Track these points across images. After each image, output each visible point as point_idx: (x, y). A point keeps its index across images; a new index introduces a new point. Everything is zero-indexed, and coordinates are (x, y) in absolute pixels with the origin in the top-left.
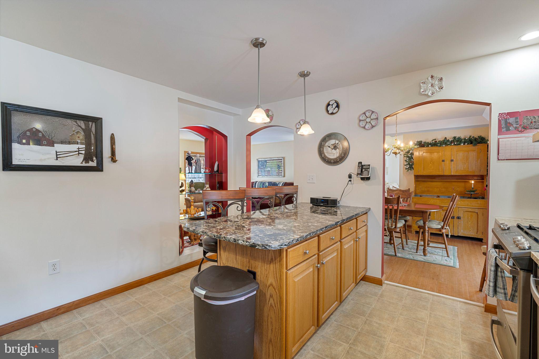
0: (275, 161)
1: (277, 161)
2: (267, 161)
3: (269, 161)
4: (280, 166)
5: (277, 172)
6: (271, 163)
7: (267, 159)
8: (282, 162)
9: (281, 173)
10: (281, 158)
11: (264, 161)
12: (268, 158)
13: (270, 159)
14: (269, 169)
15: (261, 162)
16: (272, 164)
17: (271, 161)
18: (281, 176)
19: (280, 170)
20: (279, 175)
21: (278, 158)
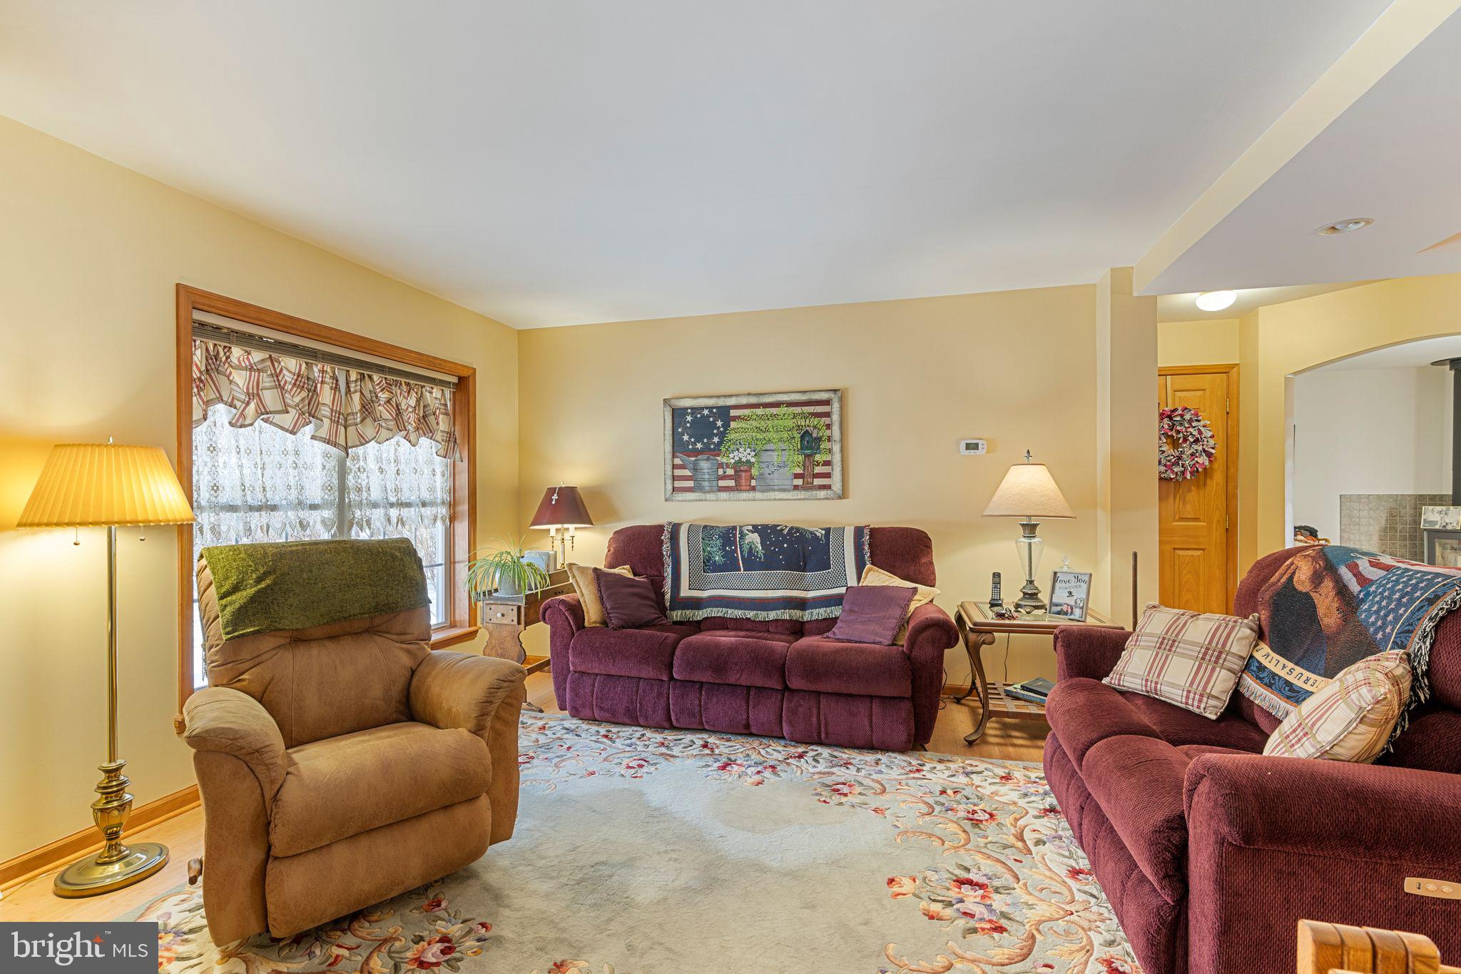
0: (783, 410)
1: (798, 410)
2: (733, 413)
3: (747, 412)
4: (819, 439)
5: (799, 471)
6: (754, 423)
7: (732, 402)
8: (828, 415)
9: (828, 475)
10: (824, 396)
11: (710, 408)
12: (737, 395)
13: (753, 400)
14: (745, 455)
15: (689, 418)
16: (763, 424)
17: (760, 411)
18: (822, 493)
19: (818, 457)
20: (808, 487)
21: (804, 392)
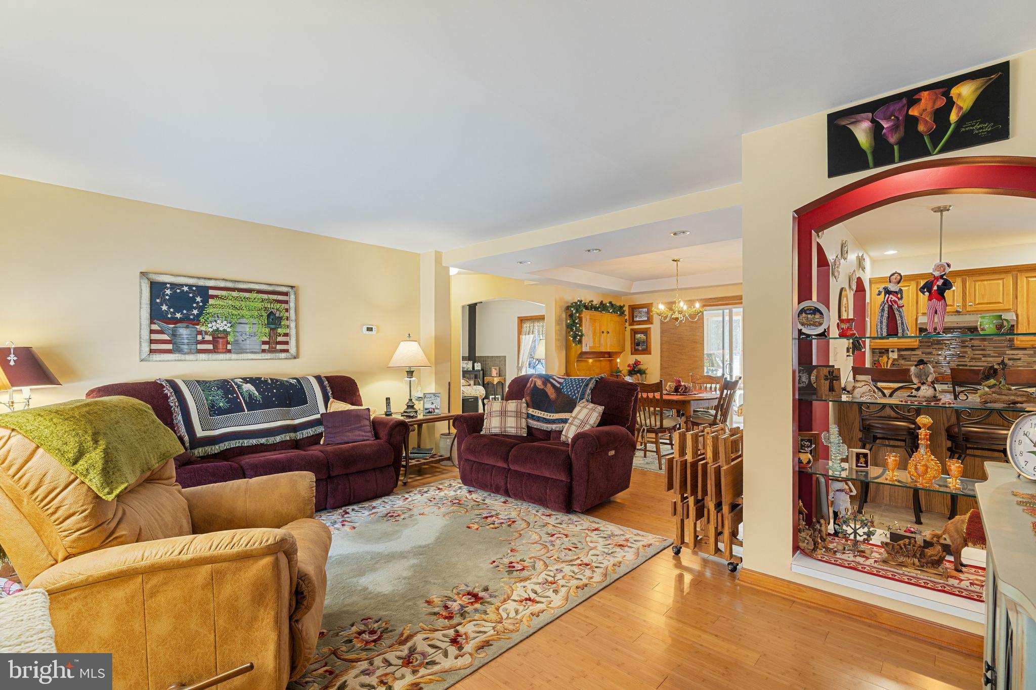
0: (254, 295)
1: (265, 296)
2: (212, 292)
3: (224, 293)
4: (281, 318)
5: (266, 339)
6: (230, 302)
7: (211, 283)
8: (286, 302)
9: (287, 343)
10: (285, 289)
11: (190, 286)
12: (216, 279)
13: (229, 285)
14: (222, 325)
15: (168, 292)
16: (237, 304)
17: (235, 294)
18: (283, 355)
19: (279, 331)
20: (272, 350)
21: (270, 285)
